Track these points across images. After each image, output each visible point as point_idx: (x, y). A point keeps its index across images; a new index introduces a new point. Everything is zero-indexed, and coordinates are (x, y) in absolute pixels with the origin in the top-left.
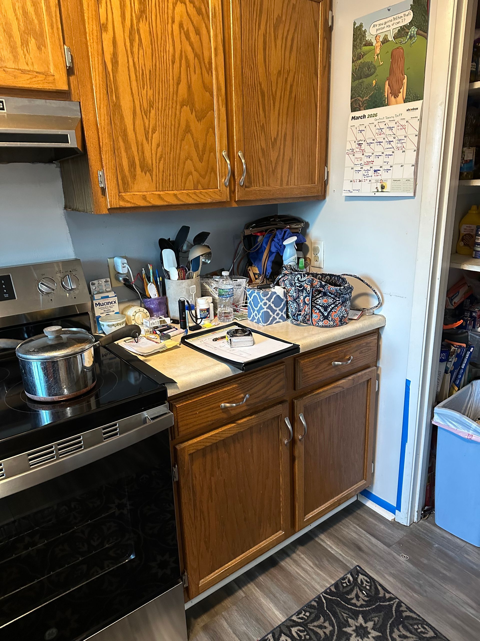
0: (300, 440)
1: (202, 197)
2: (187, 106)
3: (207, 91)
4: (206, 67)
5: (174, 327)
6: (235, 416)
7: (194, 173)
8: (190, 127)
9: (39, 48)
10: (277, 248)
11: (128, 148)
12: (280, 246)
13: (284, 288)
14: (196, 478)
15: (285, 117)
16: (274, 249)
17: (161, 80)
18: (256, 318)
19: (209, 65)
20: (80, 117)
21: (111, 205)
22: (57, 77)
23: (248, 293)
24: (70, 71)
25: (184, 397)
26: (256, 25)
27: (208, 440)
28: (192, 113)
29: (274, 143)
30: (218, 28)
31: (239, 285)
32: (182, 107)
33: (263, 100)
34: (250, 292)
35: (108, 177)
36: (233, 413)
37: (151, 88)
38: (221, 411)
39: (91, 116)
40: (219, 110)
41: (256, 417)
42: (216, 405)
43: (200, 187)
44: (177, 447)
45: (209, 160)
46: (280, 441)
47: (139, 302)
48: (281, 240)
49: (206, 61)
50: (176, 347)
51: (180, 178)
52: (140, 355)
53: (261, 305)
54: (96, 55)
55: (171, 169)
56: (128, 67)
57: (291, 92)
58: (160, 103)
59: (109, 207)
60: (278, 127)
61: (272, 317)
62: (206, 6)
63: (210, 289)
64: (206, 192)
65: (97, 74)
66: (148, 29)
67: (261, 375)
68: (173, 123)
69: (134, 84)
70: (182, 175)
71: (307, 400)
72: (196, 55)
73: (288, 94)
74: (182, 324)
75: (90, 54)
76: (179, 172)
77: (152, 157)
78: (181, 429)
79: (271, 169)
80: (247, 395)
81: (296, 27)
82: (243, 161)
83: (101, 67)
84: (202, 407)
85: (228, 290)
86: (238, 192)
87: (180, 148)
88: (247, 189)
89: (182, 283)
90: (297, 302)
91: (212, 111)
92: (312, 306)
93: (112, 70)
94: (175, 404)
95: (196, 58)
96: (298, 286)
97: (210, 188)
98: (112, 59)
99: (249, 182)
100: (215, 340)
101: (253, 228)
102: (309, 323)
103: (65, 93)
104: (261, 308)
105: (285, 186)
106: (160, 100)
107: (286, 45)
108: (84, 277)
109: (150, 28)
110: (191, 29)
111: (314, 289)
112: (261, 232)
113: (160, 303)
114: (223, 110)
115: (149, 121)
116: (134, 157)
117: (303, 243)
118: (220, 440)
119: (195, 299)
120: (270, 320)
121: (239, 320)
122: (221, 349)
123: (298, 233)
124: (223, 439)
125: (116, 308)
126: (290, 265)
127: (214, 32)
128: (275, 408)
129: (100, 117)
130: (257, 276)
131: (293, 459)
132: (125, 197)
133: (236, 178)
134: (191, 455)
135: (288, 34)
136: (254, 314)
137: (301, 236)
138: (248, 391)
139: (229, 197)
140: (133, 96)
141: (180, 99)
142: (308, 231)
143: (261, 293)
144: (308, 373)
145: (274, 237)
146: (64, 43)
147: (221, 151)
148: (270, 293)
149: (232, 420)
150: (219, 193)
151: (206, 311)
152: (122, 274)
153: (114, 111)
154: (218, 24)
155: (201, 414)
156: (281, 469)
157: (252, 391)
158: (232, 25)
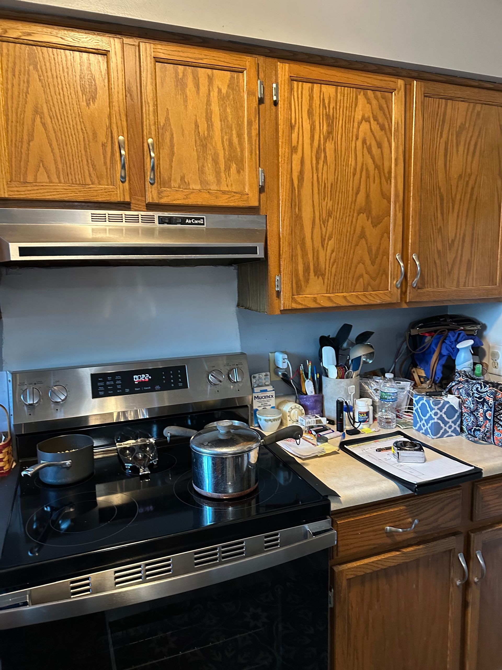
0: (476, 583)
1: (372, 299)
2: (363, 214)
3: (384, 198)
4: (385, 176)
5: (330, 429)
6: (400, 542)
7: (366, 276)
8: (365, 233)
9: (238, 172)
10: (449, 351)
11: (305, 254)
12: (453, 349)
13: (459, 398)
14: (352, 607)
15: (464, 219)
16: (445, 352)
17: (341, 191)
18: (424, 429)
19: (388, 174)
20: (265, 229)
21: (284, 307)
22: (251, 195)
23: (414, 399)
24: (262, 190)
25: (346, 513)
26: (438, 134)
27: (369, 567)
28: (368, 220)
29: (451, 246)
30: (400, 140)
31: (402, 389)
32: (358, 215)
33: (442, 203)
34: (417, 399)
35: (284, 282)
36: (399, 539)
37: (331, 199)
38: (385, 535)
39: (275, 228)
40: (395, 215)
41: (425, 548)
42: (381, 527)
43: (370, 288)
44: (335, 568)
45: (381, 263)
46: (450, 581)
47: (294, 397)
48: (454, 342)
49: (386, 171)
50: (335, 453)
51: (350, 281)
52: (297, 457)
53: (431, 415)
54: (285, 174)
55: (343, 273)
56: (312, 182)
57: (472, 194)
58: (338, 213)
59: (282, 309)
60: (457, 229)
61: (443, 429)
62: (390, 121)
63: (370, 391)
64: (376, 294)
65: (285, 190)
66: (333, 147)
67: (432, 499)
68: (349, 230)
69: (316, 196)
70: (353, 278)
71: (486, 535)
72: (377, 167)
73: (469, 196)
74: (339, 426)
75: (280, 174)
76: (351, 276)
77: (325, 262)
78: (340, 549)
79: (447, 271)
80: (416, 521)
81: (480, 132)
82: (417, 263)
83: (288, 184)
84: (364, 527)
85: (391, 394)
86: (410, 293)
87: (354, 253)
88: (419, 291)
89: (341, 382)
90: (474, 415)
91: (388, 217)
92: (494, 421)
93: (298, 185)
94: (336, 519)
95: (376, 169)
96: (476, 397)
97: (380, 289)
98: (298, 176)
99: (422, 284)
100: (379, 450)
101: (420, 327)
102: (489, 441)
103: (255, 208)
104: (431, 418)
105: (462, 287)
106: (339, 210)
107: (468, 149)
108: (248, 371)
109: (335, 146)
110: (374, 144)
111: (497, 403)
112: (429, 332)
113: (316, 401)
114: (400, 215)
115: (327, 229)
116: (309, 263)
117: (479, 347)
118: (382, 569)
119: (353, 400)
120: (441, 433)
121: (402, 428)
122: (386, 462)
123: (473, 335)
124: (386, 567)
125: (273, 402)
126: (465, 371)
127: (395, 144)
128: (447, 539)
129: (283, 228)
130: (422, 380)
131: (465, 605)
132: (297, 299)
133: (409, 279)
134: (349, 580)
135: (471, 140)
136: (421, 424)
137: (477, 339)
138: (417, 515)
139: (399, 298)
140: (314, 208)
141: (357, 207)
142: (485, 333)
143: (431, 402)
144: (490, 503)
145: (445, 339)
146: (259, 166)
147: (394, 254)
148: (442, 402)
149: (397, 547)
150: (389, 295)
151: (365, 415)
152: (281, 369)
153: (295, 222)
154: (400, 137)
155: (362, 535)
156: (450, 615)
157: (422, 516)
158: (413, 137)
